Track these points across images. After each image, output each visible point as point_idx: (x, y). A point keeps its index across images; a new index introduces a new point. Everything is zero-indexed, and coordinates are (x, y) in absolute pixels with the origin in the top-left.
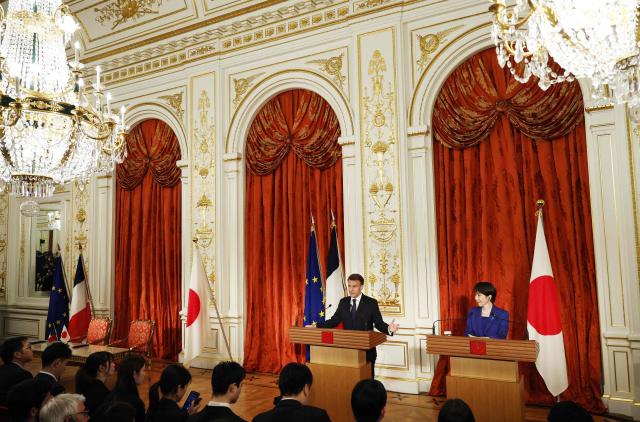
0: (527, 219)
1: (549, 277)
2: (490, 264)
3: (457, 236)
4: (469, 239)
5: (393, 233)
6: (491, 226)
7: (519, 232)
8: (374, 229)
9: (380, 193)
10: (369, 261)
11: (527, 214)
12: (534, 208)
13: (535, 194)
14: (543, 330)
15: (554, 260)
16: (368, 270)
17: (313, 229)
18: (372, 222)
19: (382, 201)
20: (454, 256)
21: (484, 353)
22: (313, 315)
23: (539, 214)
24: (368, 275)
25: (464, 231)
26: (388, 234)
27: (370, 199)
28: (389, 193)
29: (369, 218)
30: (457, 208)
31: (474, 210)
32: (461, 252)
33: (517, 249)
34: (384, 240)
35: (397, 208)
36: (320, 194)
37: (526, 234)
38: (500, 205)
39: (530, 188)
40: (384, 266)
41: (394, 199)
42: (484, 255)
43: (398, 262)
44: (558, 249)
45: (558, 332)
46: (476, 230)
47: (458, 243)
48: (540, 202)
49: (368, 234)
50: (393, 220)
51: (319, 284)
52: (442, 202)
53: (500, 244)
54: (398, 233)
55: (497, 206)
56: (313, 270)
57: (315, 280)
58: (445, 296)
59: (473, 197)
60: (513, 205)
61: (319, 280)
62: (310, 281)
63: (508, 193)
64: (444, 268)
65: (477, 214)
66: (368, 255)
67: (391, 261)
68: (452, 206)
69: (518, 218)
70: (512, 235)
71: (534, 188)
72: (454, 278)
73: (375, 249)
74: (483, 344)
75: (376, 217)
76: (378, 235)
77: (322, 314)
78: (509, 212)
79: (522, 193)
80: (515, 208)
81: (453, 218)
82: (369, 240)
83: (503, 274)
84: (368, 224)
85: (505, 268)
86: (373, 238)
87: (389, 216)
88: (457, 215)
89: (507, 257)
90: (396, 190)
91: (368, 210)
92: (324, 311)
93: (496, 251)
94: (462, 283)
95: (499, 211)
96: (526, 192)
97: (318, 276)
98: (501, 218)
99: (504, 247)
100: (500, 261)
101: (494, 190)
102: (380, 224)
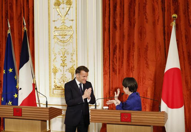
0: (166, 28)
1: (177, 69)
2: (139, 60)
3: (117, 40)
4: (126, 42)
5: (71, 36)
6: (141, 33)
7: (160, 38)
8: (56, 34)
9: (62, 6)
10: (53, 57)
11: (166, 25)
12: (170, 20)
13: (172, 10)
14: (172, 105)
15: (182, 57)
16: (52, 63)
17: (9, 32)
18: (55, 27)
19: (63, 12)
20: (114, 54)
21: (130, 121)
22: (9, 97)
23: (174, 24)
24: (52, 67)
25: (122, 37)
26: (67, 38)
27: (54, 11)
28: (68, 6)
29: (53, 25)
30: (118, 20)
31: (130, 21)
32: (119, 51)
33: (158, 49)
34: (64, 42)
35: (74, 19)
36: (17, 6)
37: (164, 39)
38: (148, 17)
39: (169, 6)
40: (63, 61)
41: (72, 11)
42: (136, 54)
43: (74, 57)
44: (185, 50)
45: (182, 106)
46: (130, 35)
47: (118, 45)
48: (174, 15)
49: (52, 37)
50: (71, 27)
51: (14, 73)
52: (107, 15)
53: (147, 46)
54: (74, 36)
55: (146, 18)
56: (9, 63)
57: (11, 70)
58: (107, 83)
59: (129, 12)
60: (157, 18)
61: (14, 71)
62: (7, 71)
63: (154, 10)
64: (107, 62)
65: (131, 24)
66: (52, 53)
67: (69, 58)
68: (114, 18)
69: (159, 27)
70: (155, 40)
71: (172, 6)
72: (114, 70)
73: (57, 48)
74: (130, 115)
75: (59, 25)
76: (60, 38)
77: (16, 96)
78: (154, 24)
79: (163, 9)
80: (158, 20)
81: (115, 27)
82: (53, 41)
83: (148, 67)
84: (53, 29)
85: (149, 63)
86: (56, 40)
87: (69, 23)
88: (118, 24)
89: (151, 56)
90: (74, 5)
91: (53, 18)
92: (17, 93)
93: (143, 51)
94: (119, 74)
95: (147, 22)
96: (166, 9)
97: (13, 67)
98: (148, 27)
99: (149, 48)
100: (146, 58)
101: (144, 7)
102: (62, 29)
